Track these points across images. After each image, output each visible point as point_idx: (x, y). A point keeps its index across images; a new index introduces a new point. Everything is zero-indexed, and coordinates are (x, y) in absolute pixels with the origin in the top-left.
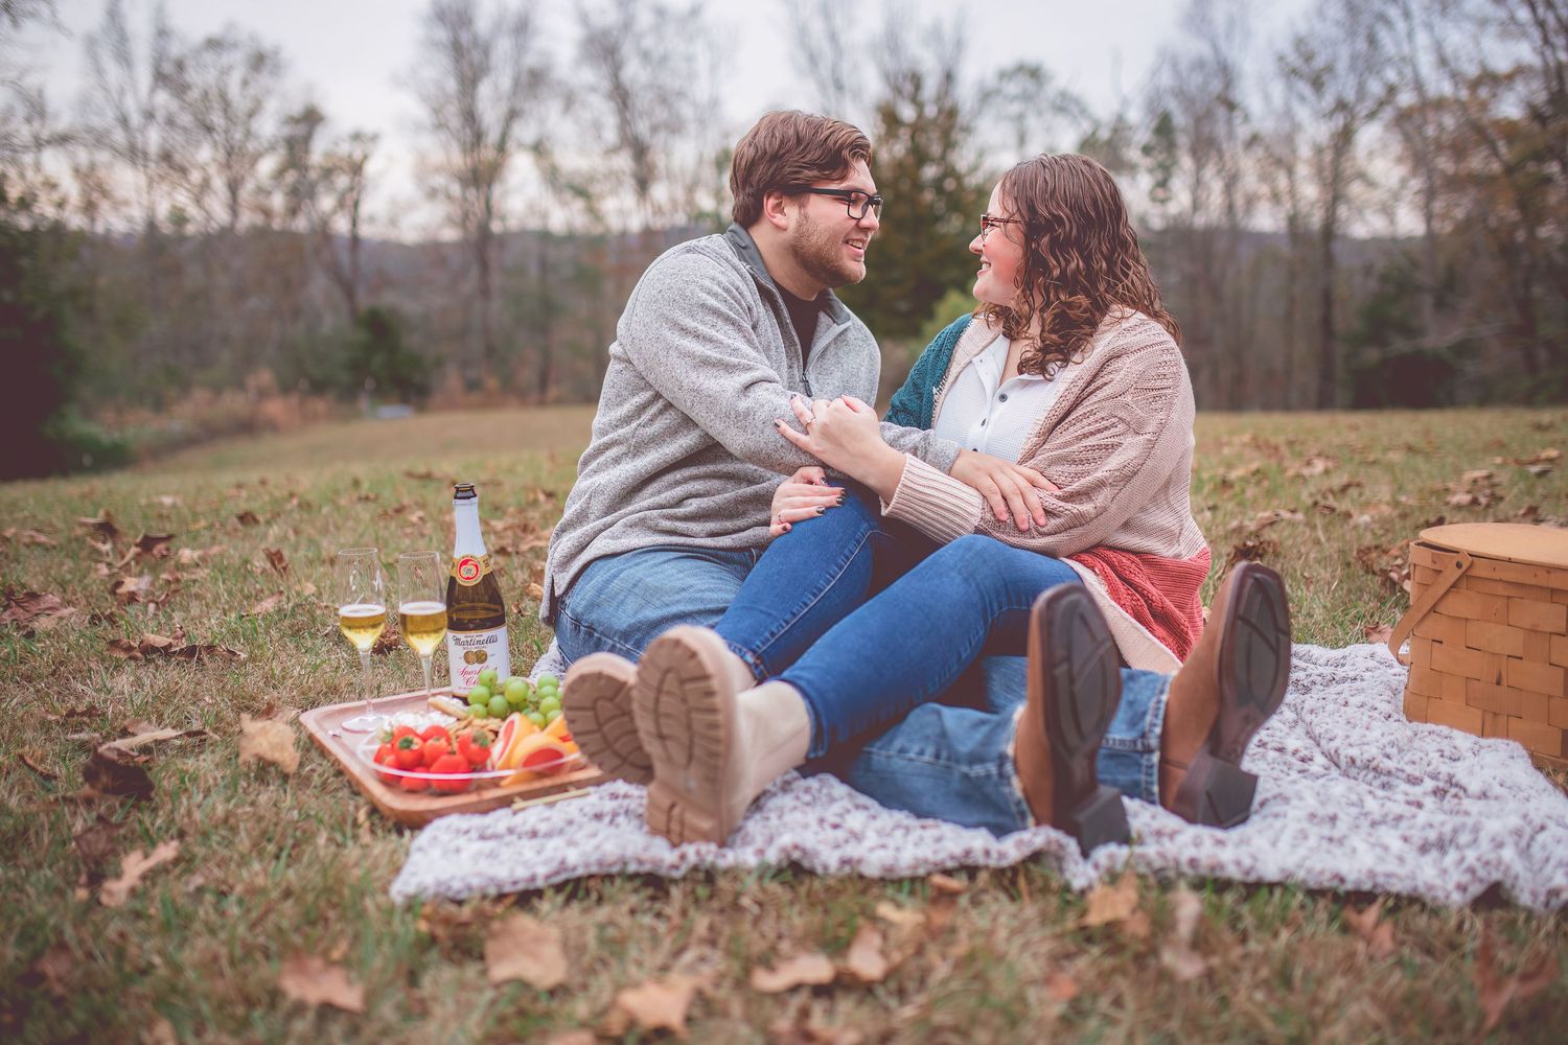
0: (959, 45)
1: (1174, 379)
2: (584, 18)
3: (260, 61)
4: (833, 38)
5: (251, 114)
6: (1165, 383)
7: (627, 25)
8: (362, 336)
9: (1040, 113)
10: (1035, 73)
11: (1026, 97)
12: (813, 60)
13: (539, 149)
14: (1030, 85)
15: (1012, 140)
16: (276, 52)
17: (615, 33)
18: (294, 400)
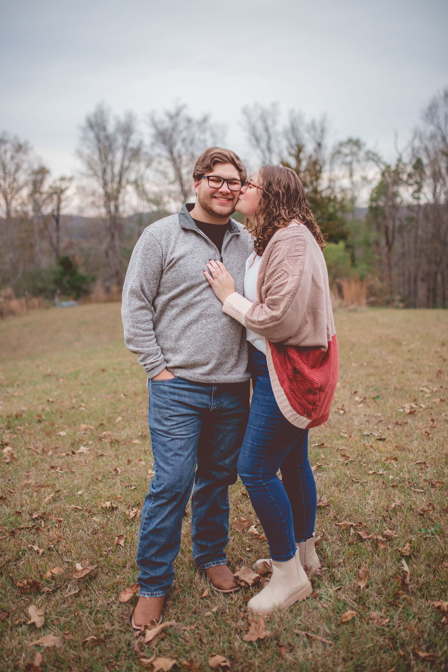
0: (323, 131)
1: (304, 252)
2: (154, 125)
3: (20, 148)
4: (267, 129)
5: (17, 171)
6: (299, 253)
7: (174, 128)
8: (60, 268)
9: (358, 161)
10: (356, 143)
11: (353, 154)
12: (257, 140)
13: (137, 184)
14: (355, 149)
15: (347, 174)
16: (26, 143)
17: (170, 131)
18: (23, 300)
